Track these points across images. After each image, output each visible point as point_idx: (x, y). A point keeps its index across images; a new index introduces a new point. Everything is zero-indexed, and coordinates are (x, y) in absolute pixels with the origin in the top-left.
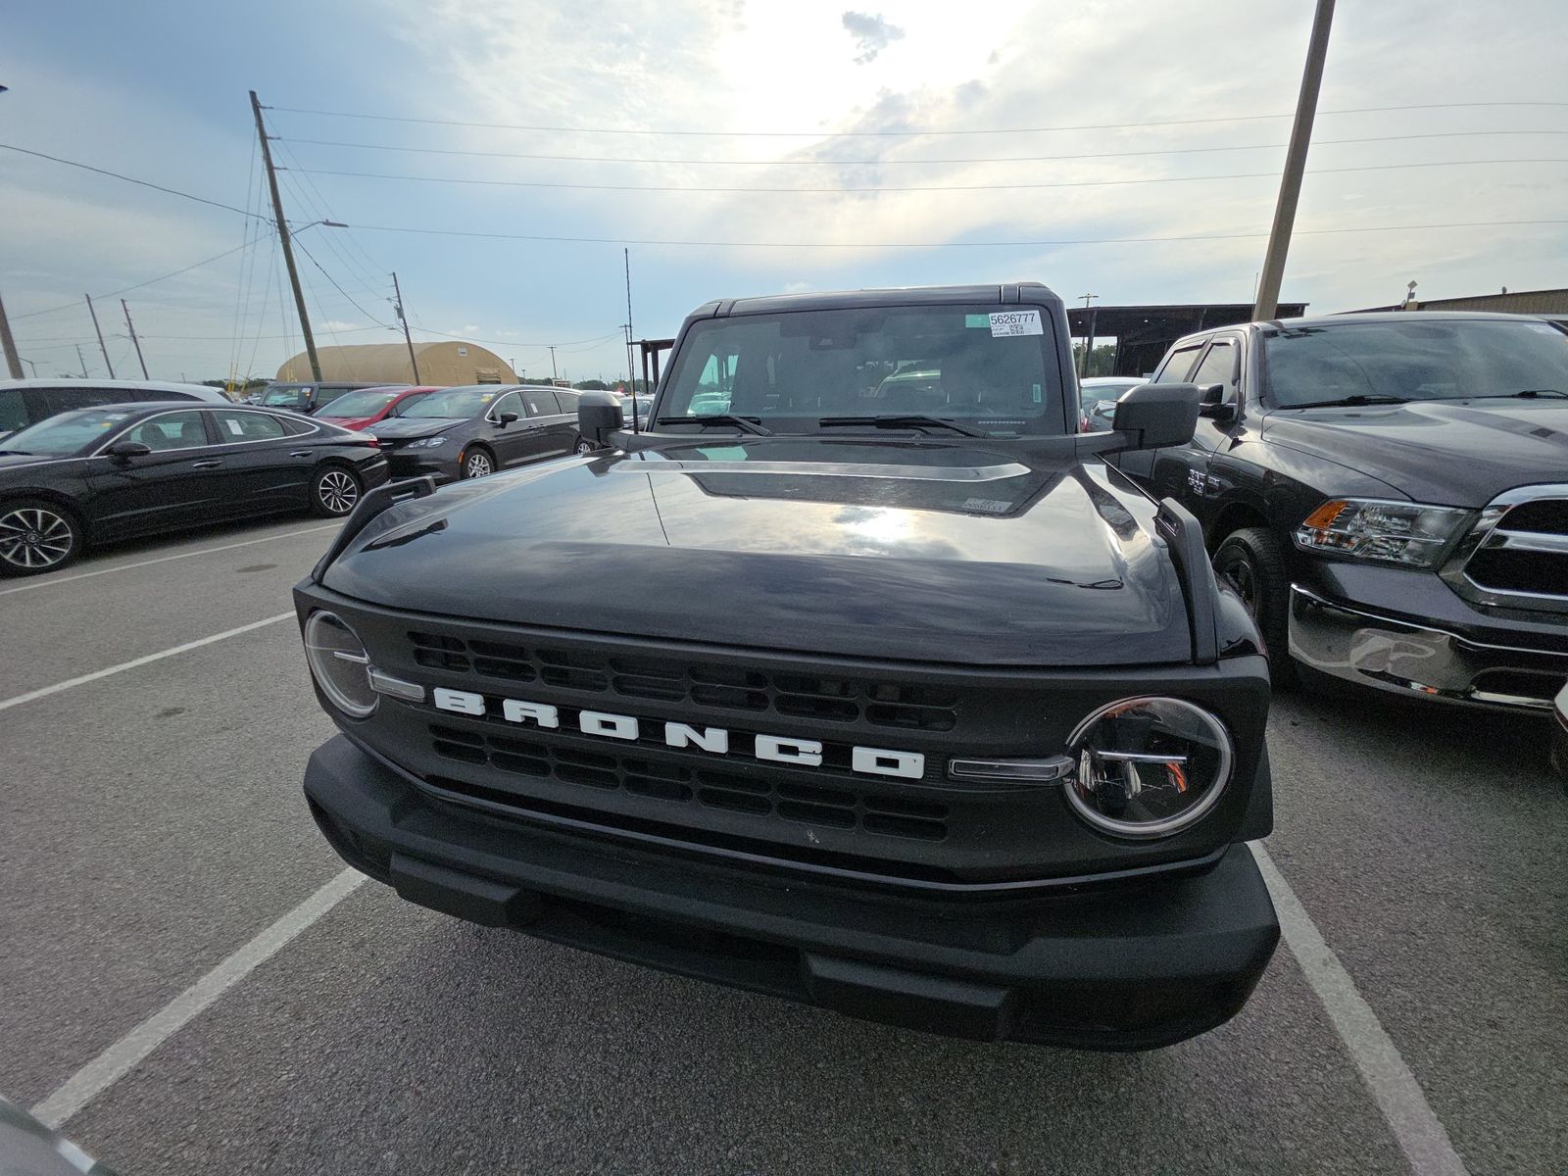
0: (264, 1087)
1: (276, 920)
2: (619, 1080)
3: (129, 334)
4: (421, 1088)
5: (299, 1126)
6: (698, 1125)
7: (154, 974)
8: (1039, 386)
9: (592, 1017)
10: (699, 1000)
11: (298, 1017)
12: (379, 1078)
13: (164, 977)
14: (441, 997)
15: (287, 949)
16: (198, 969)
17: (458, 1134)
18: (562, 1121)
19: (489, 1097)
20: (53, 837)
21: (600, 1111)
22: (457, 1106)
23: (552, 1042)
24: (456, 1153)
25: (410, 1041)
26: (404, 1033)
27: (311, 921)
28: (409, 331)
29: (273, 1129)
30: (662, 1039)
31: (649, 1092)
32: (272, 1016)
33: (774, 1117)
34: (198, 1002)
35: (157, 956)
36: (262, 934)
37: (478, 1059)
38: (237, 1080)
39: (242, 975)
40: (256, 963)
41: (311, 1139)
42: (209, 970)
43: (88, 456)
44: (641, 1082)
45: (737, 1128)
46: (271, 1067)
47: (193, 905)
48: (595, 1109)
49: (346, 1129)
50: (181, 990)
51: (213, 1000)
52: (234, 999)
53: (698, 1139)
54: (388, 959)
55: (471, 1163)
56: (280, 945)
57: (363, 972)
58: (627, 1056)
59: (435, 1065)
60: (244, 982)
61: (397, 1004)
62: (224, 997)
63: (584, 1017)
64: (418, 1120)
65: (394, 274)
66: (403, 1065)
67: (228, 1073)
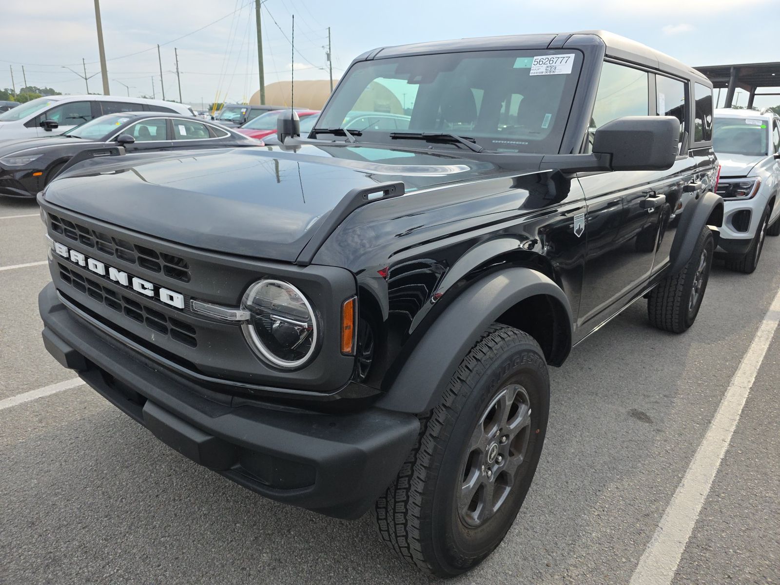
0: (11, 441)
1: (60, 382)
2: (142, 493)
3: (176, 70)
4: (63, 464)
5: (13, 458)
6: (159, 522)
7: (4, 388)
8: (550, 115)
9: (152, 465)
10: (206, 476)
11: (40, 421)
12: (52, 454)
13: (6, 390)
14: (98, 433)
15: (56, 395)
16: (20, 391)
17: (64, 484)
18: (105, 497)
19: (85, 477)
20: (4, 326)
21: (124, 500)
22: (71, 475)
23: (127, 467)
24: (58, 490)
25: (74, 445)
26: (73, 441)
27: (72, 387)
28: (332, 70)
29: (4, 456)
30: (175, 484)
31: (150, 502)
32: (32, 417)
33: (195, 534)
34: (11, 403)
35: (9, 382)
36: (51, 386)
37: (93, 462)
38: (4, 435)
39: (33, 399)
40: (40, 396)
41: (13, 465)
42: (23, 393)
43: (105, 141)
44: (150, 497)
45: (175, 531)
46: (19, 435)
47: (34, 366)
48: (123, 498)
49: (27, 466)
50: (8, 397)
51: (17, 404)
52: (24, 406)
53: (154, 527)
54: (89, 411)
55: (60, 496)
56: (54, 392)
57: (76, 413)
58: (154, 485)
59: (75, 457)
60: (31, 401)
61: (79, 430)
62: (21, 405)
63: (148, 463)
64: (54, 474)
65: (329, 28)
66: (64, 453)
67: (3, 431)
